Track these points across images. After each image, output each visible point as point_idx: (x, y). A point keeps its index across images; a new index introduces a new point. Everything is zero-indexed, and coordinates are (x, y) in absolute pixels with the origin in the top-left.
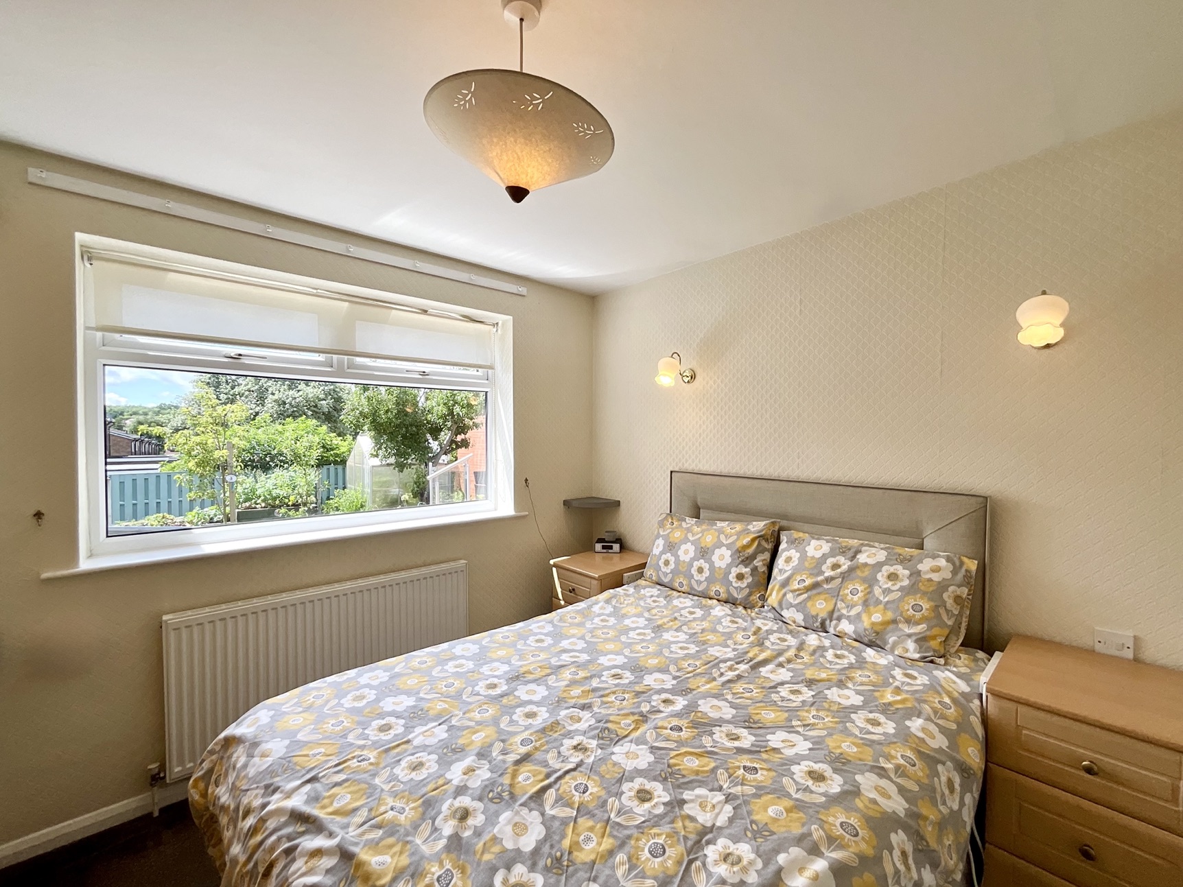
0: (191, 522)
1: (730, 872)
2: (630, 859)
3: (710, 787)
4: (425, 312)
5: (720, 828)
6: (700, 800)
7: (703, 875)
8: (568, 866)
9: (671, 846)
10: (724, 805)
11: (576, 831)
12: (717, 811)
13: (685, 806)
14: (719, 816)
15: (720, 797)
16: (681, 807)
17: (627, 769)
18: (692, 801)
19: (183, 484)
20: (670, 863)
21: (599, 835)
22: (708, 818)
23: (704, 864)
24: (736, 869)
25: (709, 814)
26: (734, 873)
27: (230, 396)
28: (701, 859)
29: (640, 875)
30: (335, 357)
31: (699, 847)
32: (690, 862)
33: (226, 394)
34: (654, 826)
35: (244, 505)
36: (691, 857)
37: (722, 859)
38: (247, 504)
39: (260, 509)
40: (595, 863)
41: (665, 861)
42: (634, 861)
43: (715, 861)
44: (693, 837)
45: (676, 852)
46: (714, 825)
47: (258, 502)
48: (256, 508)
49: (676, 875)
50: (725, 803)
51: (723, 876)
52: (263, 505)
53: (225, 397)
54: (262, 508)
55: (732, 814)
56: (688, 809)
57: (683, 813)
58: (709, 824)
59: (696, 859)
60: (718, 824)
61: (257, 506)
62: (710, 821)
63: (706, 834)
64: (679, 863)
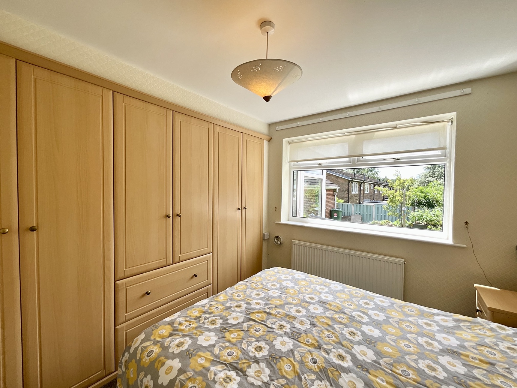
0: (395, 225)
1: (220, 377)
2: (227, 347)
3: (271, 375)
4: (395, 128)
5: (247, 379)
6: (261, 370)
7: (220, 369)
8: (223, 331)
9: (232, 358)
10: (261, 381)
11: (237, 332)
12: (256, 378)
13: (256, 364)
14: (254, 379)
15: (266, 379)
16: (254, 362)
17: (273, 342)
18: (260, 367)
19: (386, 209)
20: (225, 358)
21: (237, 338)
22: (251, 374)
23: (225, 369)
24: (221, 380)
25: (254, 374)
26: (219, 379)
27: (440, 173)
28: (227, 368)
29: (220, 350)
30: (352, 158)
31: (234, 369)
32: (225, 364)
33: (438, 172)
34: (242, 352)
35: (416, 222)
36: (227, 364)
37: (227, 376)
38: (418, 222)
39: (424, 225)
40: (225, 338)
41: (226, 356)
42: (226, 348)
43: (226, 374)
44: (239, 366)
45: (229, 359)
46: (248, 376)
47: (423, 221)
48: (422, 224)
49: (220, 360)
50: (263, 382)
51: (218, 375)
52: (425, 223)
53: (437, 173)
54: (425, 224)
55: (256, 384)
56: (254, 366)
57: (251, 363)
58: (247, 374)
59: (227, 366)
60: (248, 378)
61: (423, 223)
62: (249, 374)
63: (242, 372)
64: (225, 361)
